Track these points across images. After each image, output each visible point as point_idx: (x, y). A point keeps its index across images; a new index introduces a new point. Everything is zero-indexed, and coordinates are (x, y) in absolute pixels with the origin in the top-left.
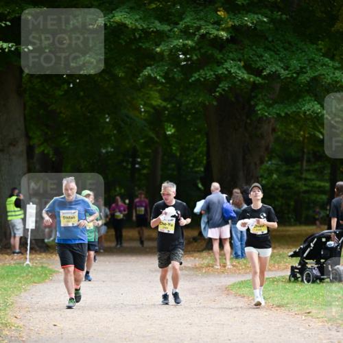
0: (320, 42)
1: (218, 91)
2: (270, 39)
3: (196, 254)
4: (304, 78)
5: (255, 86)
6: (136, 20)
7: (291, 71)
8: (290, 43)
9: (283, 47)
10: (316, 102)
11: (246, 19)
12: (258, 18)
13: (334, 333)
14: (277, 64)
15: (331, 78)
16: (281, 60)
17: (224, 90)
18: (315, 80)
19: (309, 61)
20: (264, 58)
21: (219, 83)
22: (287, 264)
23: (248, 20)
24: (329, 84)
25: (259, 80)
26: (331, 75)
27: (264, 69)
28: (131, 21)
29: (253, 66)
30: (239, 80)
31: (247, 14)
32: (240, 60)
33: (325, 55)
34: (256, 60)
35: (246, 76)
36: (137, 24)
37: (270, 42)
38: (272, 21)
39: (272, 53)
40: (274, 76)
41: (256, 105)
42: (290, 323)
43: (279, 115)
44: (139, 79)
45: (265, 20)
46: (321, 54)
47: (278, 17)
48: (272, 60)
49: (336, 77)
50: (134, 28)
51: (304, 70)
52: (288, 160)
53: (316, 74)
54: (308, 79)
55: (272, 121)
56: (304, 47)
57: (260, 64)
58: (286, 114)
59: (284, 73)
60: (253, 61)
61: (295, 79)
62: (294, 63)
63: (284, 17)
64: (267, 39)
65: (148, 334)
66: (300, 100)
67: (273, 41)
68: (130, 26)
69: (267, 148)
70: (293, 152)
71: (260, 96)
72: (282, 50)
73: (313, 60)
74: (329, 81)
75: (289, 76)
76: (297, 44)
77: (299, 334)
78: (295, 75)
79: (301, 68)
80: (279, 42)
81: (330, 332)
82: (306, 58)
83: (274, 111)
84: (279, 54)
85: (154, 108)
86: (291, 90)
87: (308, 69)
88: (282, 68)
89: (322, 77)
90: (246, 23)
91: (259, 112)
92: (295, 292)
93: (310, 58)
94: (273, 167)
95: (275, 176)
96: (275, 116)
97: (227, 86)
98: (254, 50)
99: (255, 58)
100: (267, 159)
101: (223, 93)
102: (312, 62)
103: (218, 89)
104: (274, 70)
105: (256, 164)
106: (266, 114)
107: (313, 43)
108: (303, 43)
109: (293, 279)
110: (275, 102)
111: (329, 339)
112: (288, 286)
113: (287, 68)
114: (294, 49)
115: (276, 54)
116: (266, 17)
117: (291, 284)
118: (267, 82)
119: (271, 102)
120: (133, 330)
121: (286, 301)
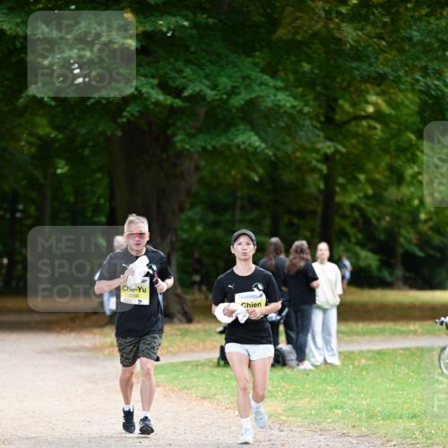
0: (258, 54)
1: (125, 117)
2: (193, 49)
3: (96, 331)
4: (237, 101)
5: (172, 110)
6: (17, 25)
7: (219, 91)
8: (218, 55)
9: (210, 61)
10: (252, 133)
11: (161, 22)
12: (177, 22)
13: (276, 432)
14: (201, 82)
15: (272, 101)
16: (207, 77)
17: (132, 115)
18: (251, 103)
19: (244, 79)
20: (185, 75)
21: (126, 105)
22: (215, 343)
23: (163, 24)
24: (269, 108)
25: (178, 103)
26: (273, 98)
27: (184, 88)
28: (10, 26)
29: (171, 84)
30: (153, 103)
31: (162, 16)
32: (153, 77)
33: (263, 71)
34: (174, 77)
35: (161, 97)
36: (18, 29)
37: (192, 53)
38: (195, 25)
39: (195, 68)
40: (198, 98)
41: (174, 135)
42: (220, 420)
43: (204, 148)
44: (21, 100)
45: (186, 23)
46: (258, 70)
47: (204, 21)
48: (195, 76)
49: (279, 101)
50: (14, 34)
51: (237, 90)
52: (216, 207)
53: (253, 95)
54: (242, 102)
55: (196, 156)
56: (237, 60)
57: (179, 82)
58: (214, 147)
59: (210, 94)
60: (170, 78)
61: (225, 102)
62: (225, 82)
63: (211, 21)
64: (188, 49)
65: (33, 435)
66: (232, 130)
67: (195, 52)
68: (9, 32)
69: (188, 192)
70: (221, 196)
71: (179, 124)
72: (208, 64)
73: (248, 77)
74: (270, 105)
75: (218, 97)
76: (227, 57)
77: (231, 435)
78: (225, 97)
79: (233, 87)
80: (204, 54)
81: (272, 432)
82: (239, 74)
83: (198, 143)
84: (203, 70)
85: (40, 138)
86: (220, 117)
87: (242, 88)
88: (208, 87)
89: (261, 99)
90: (160, 27)
91: (178, 144)
92: (225, 379)
93: (245, 74)
94: (197, 217)
95: (199, 228)
96: (199, 149)
97: (137, 109)
98: (171, 64)
99: (173, 74)
100: (188, 205)
101: (132, 119)
102: (247, 80)
103: (125, 114)
104: (197, 89)
105: (174, 213)
106: (188, 147)
107: (248, 55)
108: (235, 55)
109: (222, 363)
110: (199, 131)
111: (270, 441)
112: (217, 371)
113: (214, 87)
114: (224, 62)
115: (201, 69)
116: (187, 20)
117: (220, 369)
118: (188, 104)
119: (193, 131)
120: (14, 429)
121: (213, 391)
